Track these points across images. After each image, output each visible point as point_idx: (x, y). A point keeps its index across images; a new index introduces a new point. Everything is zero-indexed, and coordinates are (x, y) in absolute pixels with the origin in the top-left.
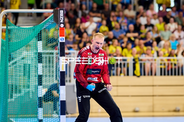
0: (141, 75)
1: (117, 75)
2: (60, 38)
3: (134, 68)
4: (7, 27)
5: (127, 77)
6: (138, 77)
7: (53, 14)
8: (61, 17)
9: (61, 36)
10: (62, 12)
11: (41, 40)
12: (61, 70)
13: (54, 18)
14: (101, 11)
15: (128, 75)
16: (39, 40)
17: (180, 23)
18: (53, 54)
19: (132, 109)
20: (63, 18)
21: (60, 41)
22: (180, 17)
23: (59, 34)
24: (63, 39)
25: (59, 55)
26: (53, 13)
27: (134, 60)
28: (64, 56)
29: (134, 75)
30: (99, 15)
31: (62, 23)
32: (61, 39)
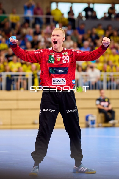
1: (17, 89)
5: (26, 92)
17: (75, 40)
19: (31, 122)
22: (75, 35)
27: (33, 75)
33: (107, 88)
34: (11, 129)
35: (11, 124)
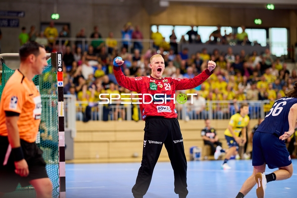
0: (139, 119)
1: (115, 120)
2: (58, 82)
3: (132, 113)
4: (3, 71)
5: (125, 123)
6: (137, 121)
7: (50, 58)
8: (59, 61)
9: (59, 80)
10: (59, 56)
11: (38, 84)
12: (60, 115)
13: (51, 62)
14: (98, 54)
15: (126, 119)
16: (36, 85)
17: (178, 66)
18: (49, 98)
19: (130, 155)
20: (61, 62)
21: (58, 86)
22: (178, 60)
23: (57, 78)
24: (61, 83)
25: (57, 100)
26: (51, 56)
28: (63, 101)
29: (132, 119)
30: (95, 58)
31: (60, 67)
32: (59, 84)
33: (213, 118)
34: (109, 162)
35: (109, 158)
